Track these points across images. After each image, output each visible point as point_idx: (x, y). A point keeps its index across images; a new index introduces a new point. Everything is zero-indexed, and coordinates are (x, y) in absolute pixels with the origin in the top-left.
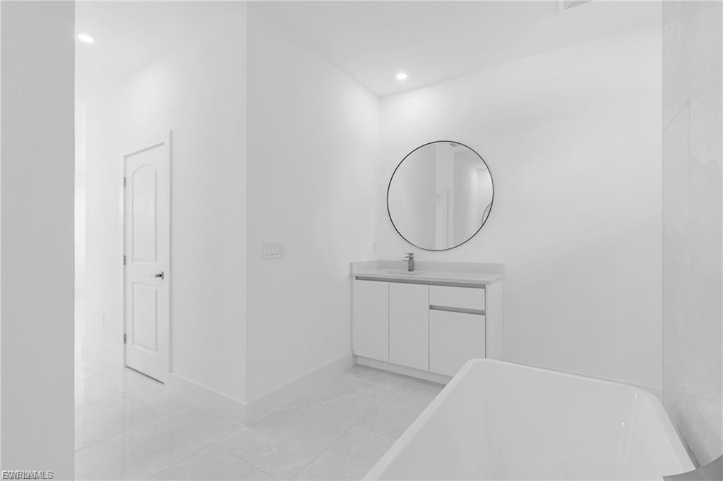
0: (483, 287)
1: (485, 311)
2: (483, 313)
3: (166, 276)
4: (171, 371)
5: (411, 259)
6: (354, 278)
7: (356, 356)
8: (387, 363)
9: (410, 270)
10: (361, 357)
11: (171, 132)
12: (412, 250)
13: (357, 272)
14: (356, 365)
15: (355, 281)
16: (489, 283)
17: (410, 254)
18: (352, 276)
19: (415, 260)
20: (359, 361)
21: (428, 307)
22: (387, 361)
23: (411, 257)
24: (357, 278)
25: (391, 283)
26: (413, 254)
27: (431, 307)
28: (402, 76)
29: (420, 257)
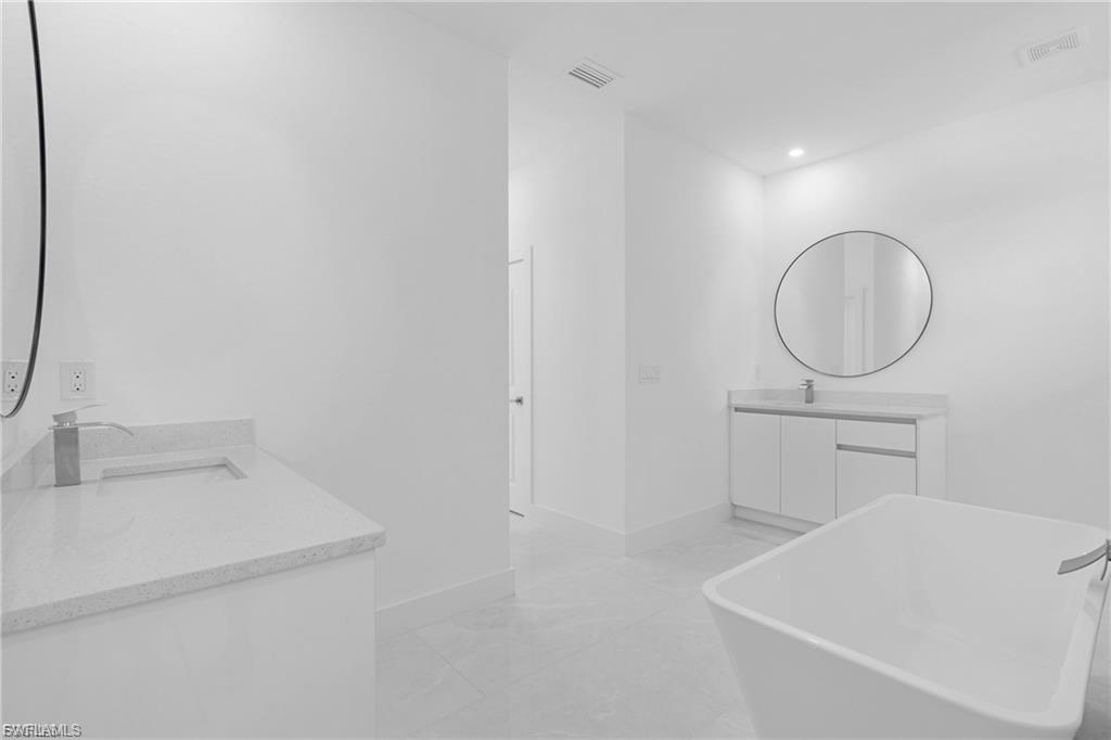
0: (913, 421)
1: (915, 453)
2: (913, 455)
3: (526, 401)
4: (532, 502)
5: (810, 387)
6: (733, 410)
7: (735, 506)
8: (776, 515)
9: (807, 402)
10: (740, 507)
11: (532, 249)
12: (810, 375)
13: (738, 401)
14: (735, 518)
15: (734, 413)
16: (921, 417)
17: (808, 381)
18: (729, 407)
19: (815, 388)
20: (739, 513)
21: (835, 447)
22: (778, 512)
23: (809, 384)
24: (737, 410)
25: (783, 417)
26: (811, 381)
27: (839, 447)
28: (796, 153)
29: (821, 384)
